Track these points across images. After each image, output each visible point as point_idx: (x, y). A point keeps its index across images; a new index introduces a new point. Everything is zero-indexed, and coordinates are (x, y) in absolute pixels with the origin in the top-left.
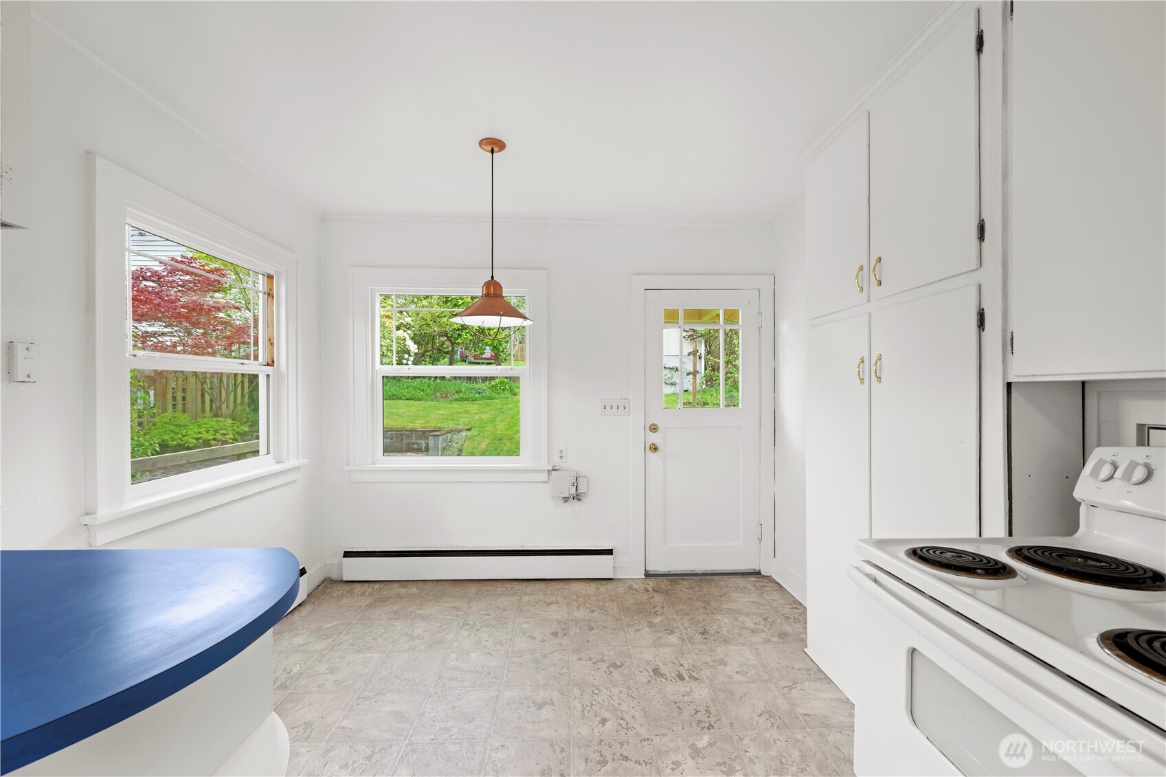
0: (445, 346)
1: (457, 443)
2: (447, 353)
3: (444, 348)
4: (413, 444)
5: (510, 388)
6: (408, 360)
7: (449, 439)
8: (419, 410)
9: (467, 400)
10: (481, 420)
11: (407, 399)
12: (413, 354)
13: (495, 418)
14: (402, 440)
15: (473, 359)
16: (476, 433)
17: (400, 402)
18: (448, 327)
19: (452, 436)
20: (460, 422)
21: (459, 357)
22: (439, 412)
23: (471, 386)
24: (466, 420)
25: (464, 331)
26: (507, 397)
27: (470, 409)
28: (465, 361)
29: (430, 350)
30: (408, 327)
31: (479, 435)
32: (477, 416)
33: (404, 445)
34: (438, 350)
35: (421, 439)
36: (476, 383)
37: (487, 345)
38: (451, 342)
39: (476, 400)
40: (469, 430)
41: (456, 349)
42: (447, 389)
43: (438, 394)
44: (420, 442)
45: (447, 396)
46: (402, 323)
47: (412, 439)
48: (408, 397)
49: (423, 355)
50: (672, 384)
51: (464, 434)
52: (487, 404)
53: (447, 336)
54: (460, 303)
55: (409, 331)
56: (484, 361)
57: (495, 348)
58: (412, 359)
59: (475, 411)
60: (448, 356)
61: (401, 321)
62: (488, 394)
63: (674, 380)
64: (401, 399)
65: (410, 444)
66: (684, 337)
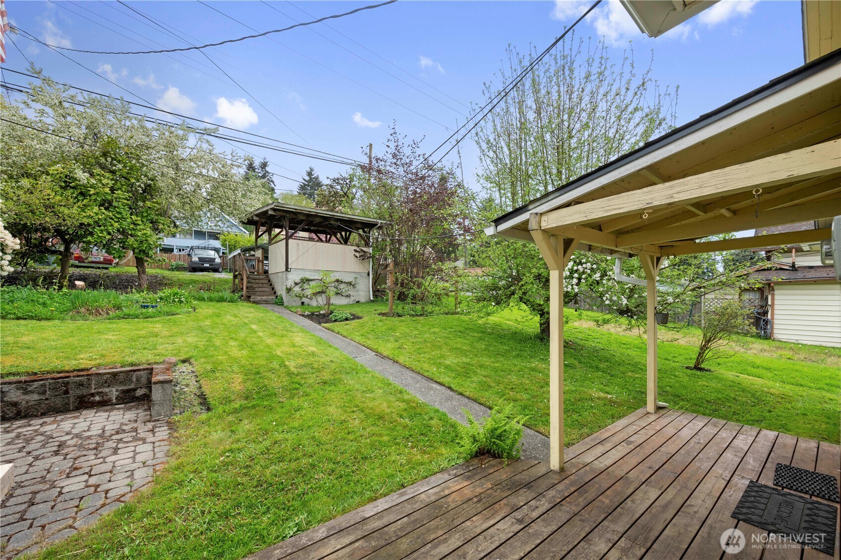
1: (187, 386)
2: (55, 252)
4: (93, 395)
5: (186, 299)
8: (64, 337)
12: (10, 251)
14: (66, 392)
18: (70, 219)
20: (162, 351)
26: (190, 312)
27: (155, 330)
35: (109, 386)
38: (64, 240)
39: (149, 317)
40: (185, 361)
42: (98, 303)
44: (107, 390)
45: (98, 311)
47: (88, 387)
50: (347, 296)
51: (185, 368)
54: (91, 193)
56: (94, 265)
59: (167, 333)
63: (349, 292)
65: (85, 396)
66: (356, 257)
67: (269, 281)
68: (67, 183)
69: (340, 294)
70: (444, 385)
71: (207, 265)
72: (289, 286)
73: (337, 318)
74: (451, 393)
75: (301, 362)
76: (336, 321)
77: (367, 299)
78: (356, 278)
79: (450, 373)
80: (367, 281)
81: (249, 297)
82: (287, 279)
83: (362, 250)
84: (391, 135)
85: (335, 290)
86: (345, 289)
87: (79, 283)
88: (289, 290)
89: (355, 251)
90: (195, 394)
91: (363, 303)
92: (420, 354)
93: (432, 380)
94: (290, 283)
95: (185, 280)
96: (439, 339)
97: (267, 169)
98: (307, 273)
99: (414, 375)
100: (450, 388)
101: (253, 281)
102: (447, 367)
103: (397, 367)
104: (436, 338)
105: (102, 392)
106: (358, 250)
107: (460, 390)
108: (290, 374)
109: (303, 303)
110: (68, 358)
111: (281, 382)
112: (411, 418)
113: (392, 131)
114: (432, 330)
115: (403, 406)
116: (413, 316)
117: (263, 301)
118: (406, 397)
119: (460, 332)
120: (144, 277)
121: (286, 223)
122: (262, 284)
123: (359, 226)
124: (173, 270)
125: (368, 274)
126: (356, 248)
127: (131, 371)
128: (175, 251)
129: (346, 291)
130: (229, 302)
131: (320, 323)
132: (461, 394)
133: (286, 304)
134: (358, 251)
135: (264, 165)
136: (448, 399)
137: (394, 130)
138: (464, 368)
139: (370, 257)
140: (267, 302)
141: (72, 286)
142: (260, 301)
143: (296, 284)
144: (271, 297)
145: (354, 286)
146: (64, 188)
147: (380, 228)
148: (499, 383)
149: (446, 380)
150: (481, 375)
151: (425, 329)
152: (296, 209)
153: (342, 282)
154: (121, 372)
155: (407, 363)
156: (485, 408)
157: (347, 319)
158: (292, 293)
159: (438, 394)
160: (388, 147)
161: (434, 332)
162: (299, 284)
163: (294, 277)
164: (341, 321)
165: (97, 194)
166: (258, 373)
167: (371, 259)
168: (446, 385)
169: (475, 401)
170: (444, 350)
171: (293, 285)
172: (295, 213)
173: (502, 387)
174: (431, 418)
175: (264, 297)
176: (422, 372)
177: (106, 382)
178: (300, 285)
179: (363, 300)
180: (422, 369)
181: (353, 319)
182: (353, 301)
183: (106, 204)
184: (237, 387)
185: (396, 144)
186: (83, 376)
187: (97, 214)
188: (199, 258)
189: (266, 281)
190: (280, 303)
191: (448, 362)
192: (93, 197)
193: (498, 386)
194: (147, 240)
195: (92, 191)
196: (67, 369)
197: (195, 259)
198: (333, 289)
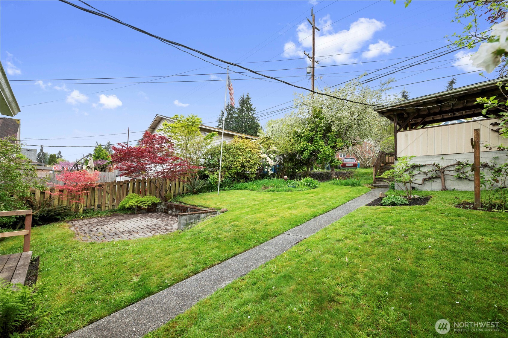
7: (201, 217)
12: (271, 166)
42: (267, 185)
43: (263, 187)
45: (267, 188)
56: (348, 168)
69: (464, 178)
81: (375, 183)
85: (456, 174)
89: (494, 124)
98: (418, 160)
109: (414, 188)
117: (383, 186)
120: (333, 172)
121: (395, 121)
130: (351, 186)
133: (396, 188)
153: (464, 165)
190: (393, 187)
198: (452, 173)
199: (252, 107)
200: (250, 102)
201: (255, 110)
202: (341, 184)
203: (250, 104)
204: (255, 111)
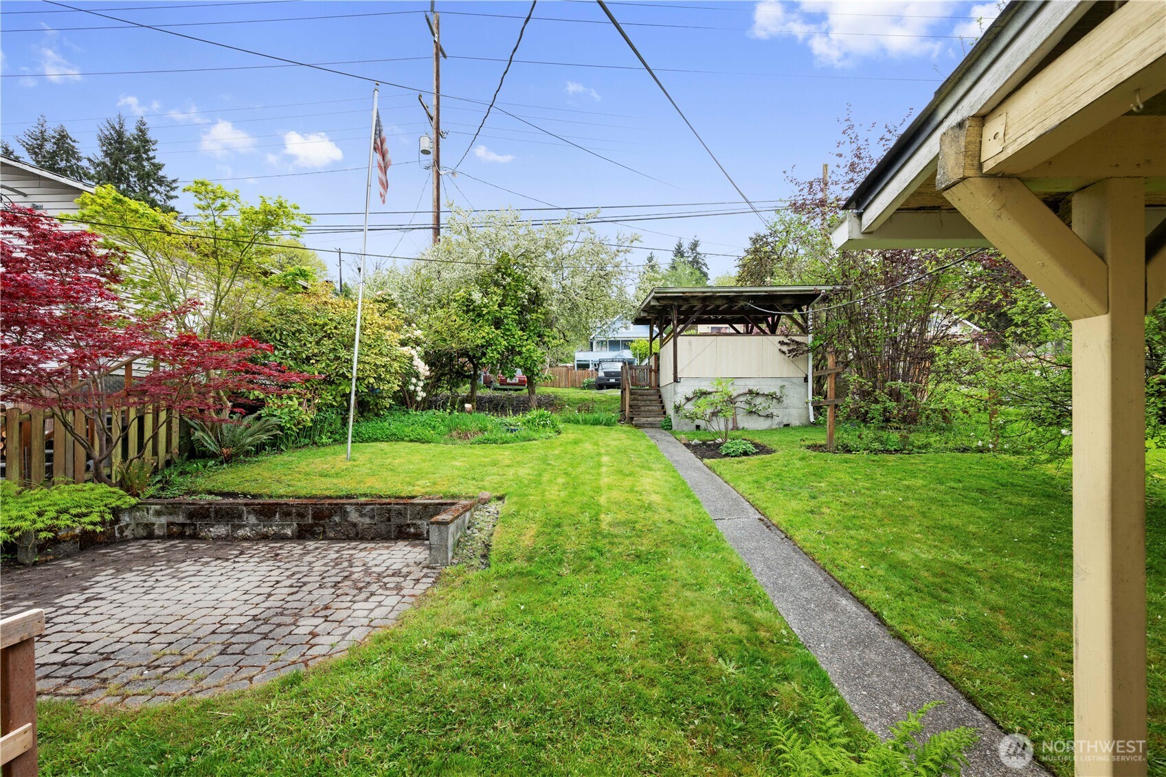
0: (466, 369)
1: (480, 530)
2: (468, 377)
3: (465, 371)
4: (408, 526)
5: (552, 421)
6: (416, 385)
7: (467, 521)
8: (424, 461)
9: (495, 442)
10: (519, 481)
11: (411, 441)
12: (422, 378)
13: (540, 475)
14: (389, 520)
15: (498, 385)
16: (513, 509)
17: (402, 445)
18: (469, 342)
19: (472, 515)
20: (486, 483)
21: (482, 382)
22: (455, 463)
23: (498, 420)
24: (496, 479)
25: (490, 348)
26: (549, 437)
27: (500, 457)
28: (490, 387)
29: (447, 374)
30: (417, 342)
31: (518, 512)
32: (511, 472)
33: (393, 528)
34: (457, 372)
35: (421, 518)
36: (506, 416)
37: (518, 366)
38: (473, 363)
39: (507, 442)
40: (500, 498)
41: (479, 372)
42: (466, 426)
43: (454, 433)
44: (419, 522)
45: (467, 435)
46: (410, 338)
47: (405, 517)
48: (412, 437)
49: (439, 380)
50: (767, 416)
51: (493, 507)
52: (524, 450)
53: (468, 356)
54: (484, 312)
55: (419, 348)
56: (511, 387)
57: (527, 370)
58: (421, 384)
59: (507, 462)
60: (470, 381)
61: (409, 335)
62: (524, 433)
63: (770, 411)
64: (403, 440)
65: (403, 526)
66: (784, 352)
67: (660, 397)
68: (468, 306)
69: (755, 412)
70: (867, 607)
71: (612, 380)
72: (677, 404)
73: (729, 451)
74: (876, 629)
75: (621, 516)
76: (727, 455)
77: (804, 421)
78: (783, 387)
79: (896, 582)
80: (803, 390)
81: (632, 419)
82: (675, 393)
83: (793, 341)
84: (844, 133)
85: (747, 407)
86: (763, 405)
87: (468, 406)
88: (677, 409)
89: (782, 343)
90: (484, 542)
91: (796, 428)
92: (848, 528)
93: (845, 588)
94: (680, 399)
95: (575, 399)
96: (911, 503)
97: (699, 249)
98: (704, 383)
99: (811, 571)
100: (877, 616)
101: (640, 398)
102: (896, 567)
103: (786, 549)
104: (906, 499)
105: (415, 524)
106: (786, 340)
107: (901, 629)
108: (596, 533)
109: (698, 427)
110: (409, 484)
111: (579, 543)
112: (743, 663)
113: (845, 126)
114: (906, 483)
115: (739, 629)
116: (876, 452)
117: (648, 424)
118: (760, 614)
119: (981, 491)
120: (534, 397)
121: (674, 315)
122: (650, 401)
123: (787, 301)
124: (584, 388)
125: (806, 380)
126: (782, 338)
127: (439, 504)
128: (591, 366)
129: (764, 408)
130: (605, 425)
131: (702, 457)
132: (899, 637)
133: (674, 427)
134: (786, 344)
135: (695, 245)
136: (863, 642)
137: (849, 123)
138: (943, 575)
139: (808, 351)
140: (652, 425)
141: (463, 409)
142: (644, 424)
143: (688, 400)
144: (659, 419)
145: (779, 400)
146: (467, 312)
147: (826, 299)
148: (1030, 636)
149: (875, 594)
150: (985, 603)
151: (890, 479)
152: (683, 293)
153: (758, 394)
154: (431, 504)
155: (808, 545)
156: (954, 694)
157: (745, 453)
158: (682, 412)
159: (842, 623)
160: (841, 155)
161: (908, 487)
162: (692, 399)
163: (685, 389)
164: (735, 456)
165: (488, 313)
166: (559, 525)
167: (810, 355)
168: (872, 606)
169: (933, 665)
170: (913, 527)
171: (684, 401)
172: (684, 299)
173: (1038, 648)
174: (786, 678)
175: (649, 419)
176: (829, 567)
177: (418, 514)
178: (693, 401)
179: (795, 422)
180: (833, 561)
181: (756, 453)
182: (779, 424)
183: (498, 323)
184: (527, 541)
185: (854, 146)
186: (401, 504)
187: (488, 334)
188: (605, 373)
189: (656, 397)
190: (668, 427)
191: (904, 556)
192: (486, 317)
193: (1025, 642)
194: (531, 357)
195: (485, 311)
196: (403, 495)
197: (601, 374)
198: (743, 405)
199: (161, 173)
200: (151, 154)
201: (174, 185)
202: (585, 422)
203: (156, 161)
204: (173, 189)
